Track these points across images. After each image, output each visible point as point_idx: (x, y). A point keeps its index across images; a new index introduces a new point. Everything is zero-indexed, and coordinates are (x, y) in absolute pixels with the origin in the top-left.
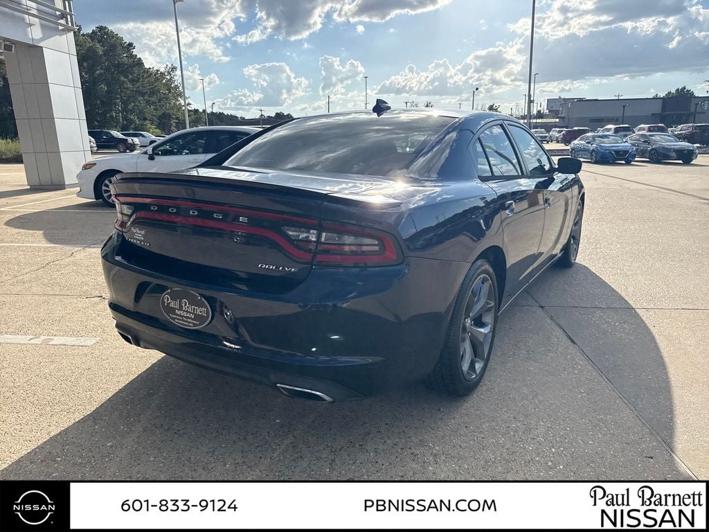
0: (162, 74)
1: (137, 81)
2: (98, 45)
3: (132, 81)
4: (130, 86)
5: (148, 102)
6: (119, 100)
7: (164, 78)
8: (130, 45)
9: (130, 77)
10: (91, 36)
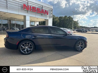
0: (76, 21)
9: (71, 22)
10: (68, 17)
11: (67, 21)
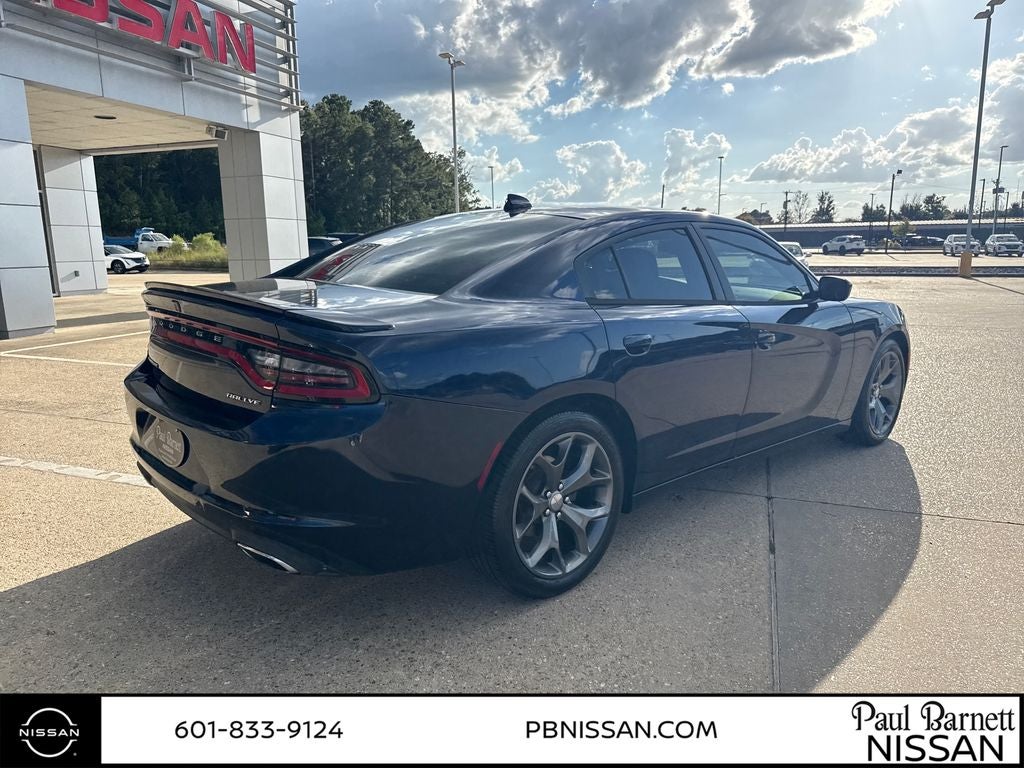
0: (447, 160)
1: (413, 170)
2: (369, 125)
3: (406, 170)
4: (403, 176)
5: (424, 197)
6: (387, 196)
7: (448, 166)
8: (409, 123)
9: (405, 164)
10: (363, 114)
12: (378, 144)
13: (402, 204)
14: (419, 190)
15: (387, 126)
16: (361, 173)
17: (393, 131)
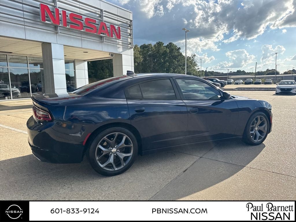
0: (190, 58)
1: (179, 61)
2: (168, 49)
3: (177, 61)
4: (176, 63)
5: (182, 68)
6: (172, 69)
7: (190, 59)
8: (179, 48)
9: (177, 60)
10: (167, 47)
11: (164, 59)
12: (170, 54)
13: (176, 71)
14: (181, 67)
15: (173, 50)
16: (165, 62)
17: (174, 51)
